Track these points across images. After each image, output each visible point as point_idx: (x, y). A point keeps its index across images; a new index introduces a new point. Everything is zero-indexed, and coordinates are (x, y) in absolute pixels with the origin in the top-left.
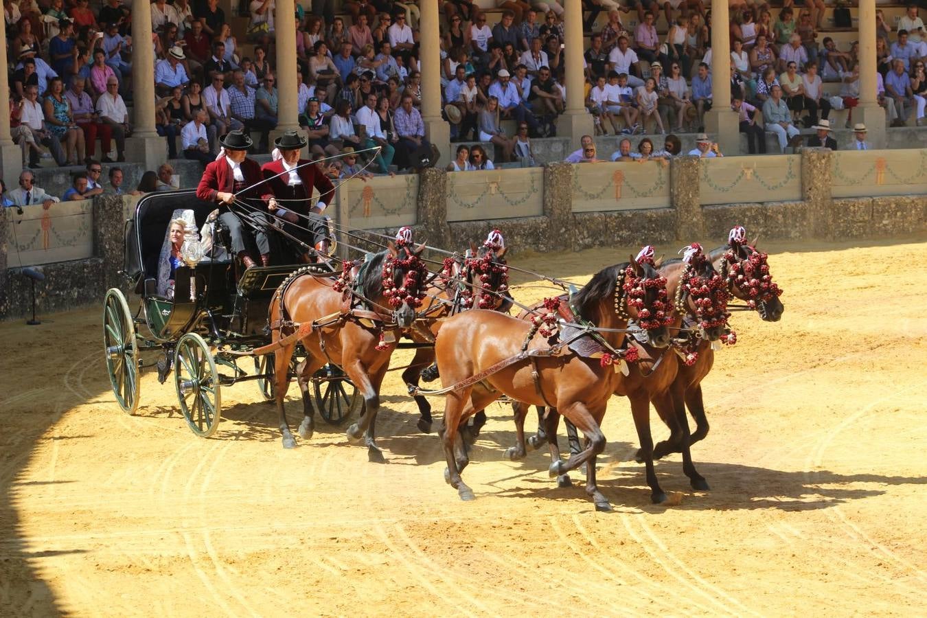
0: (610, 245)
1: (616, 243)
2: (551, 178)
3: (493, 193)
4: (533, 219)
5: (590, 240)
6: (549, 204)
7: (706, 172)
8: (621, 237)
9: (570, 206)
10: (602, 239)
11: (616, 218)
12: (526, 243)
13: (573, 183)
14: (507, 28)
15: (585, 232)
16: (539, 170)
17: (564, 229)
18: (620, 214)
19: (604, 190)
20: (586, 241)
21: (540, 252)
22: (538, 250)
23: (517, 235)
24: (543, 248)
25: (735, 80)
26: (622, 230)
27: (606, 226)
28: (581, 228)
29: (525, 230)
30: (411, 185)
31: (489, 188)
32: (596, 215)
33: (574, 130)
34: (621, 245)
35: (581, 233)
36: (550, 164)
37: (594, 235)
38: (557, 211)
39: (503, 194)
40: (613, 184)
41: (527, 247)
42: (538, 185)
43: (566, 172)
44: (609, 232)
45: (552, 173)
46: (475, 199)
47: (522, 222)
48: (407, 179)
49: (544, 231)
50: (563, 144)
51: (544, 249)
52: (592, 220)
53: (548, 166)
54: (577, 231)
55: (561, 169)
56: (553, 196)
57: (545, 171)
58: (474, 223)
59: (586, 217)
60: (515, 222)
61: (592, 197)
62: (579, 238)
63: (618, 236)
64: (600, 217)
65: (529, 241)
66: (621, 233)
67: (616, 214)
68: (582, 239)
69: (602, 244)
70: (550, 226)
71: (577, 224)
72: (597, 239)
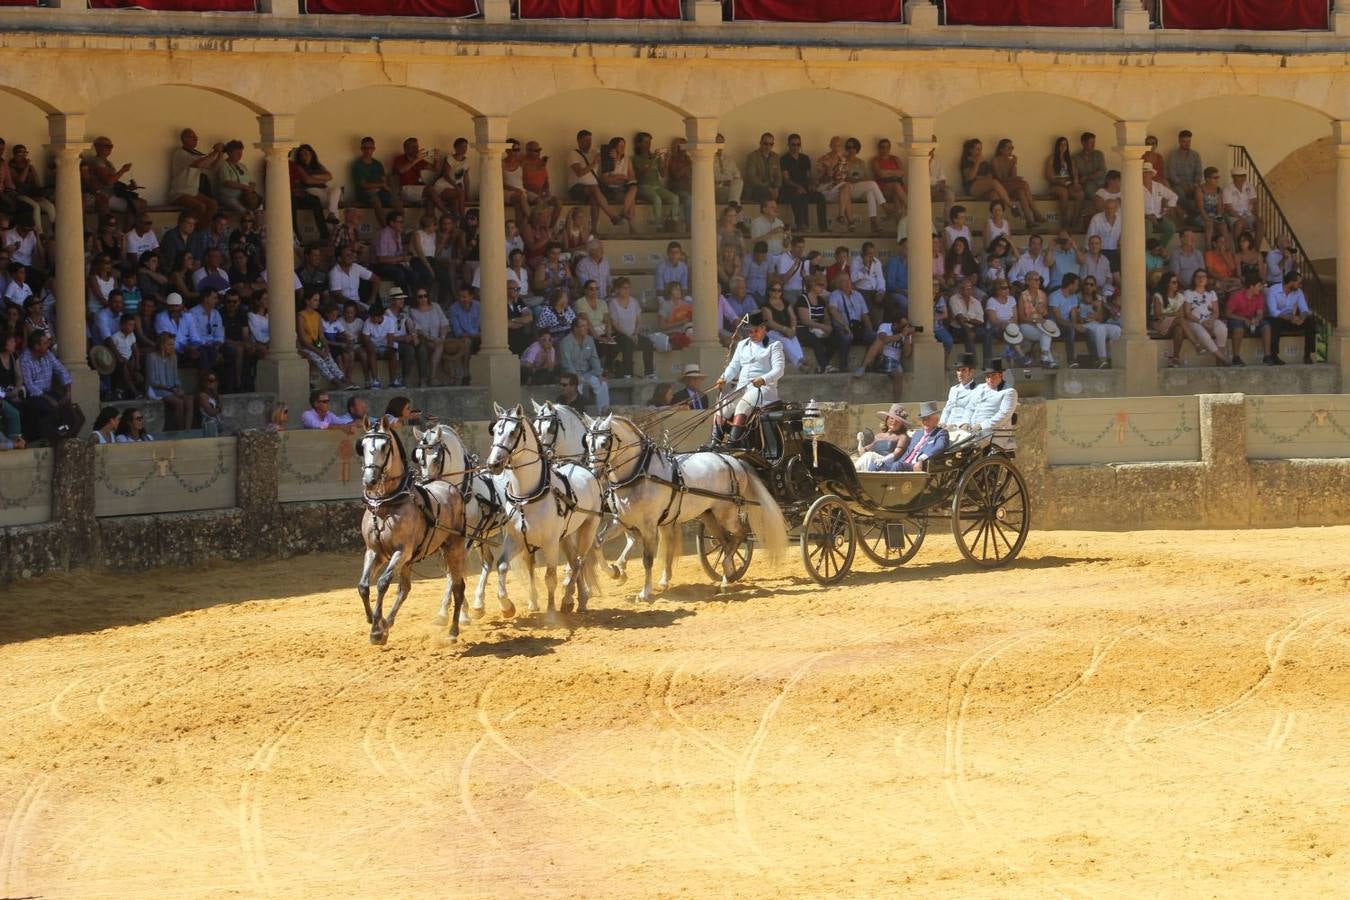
0: (332, 550)
1: (344, 546)
2: (247, 452)
3: (163, 474)
4: (221, 511)
5: (304, 542)
6: (245, 491)
7: (473, 442)
8: (350, 538)
9: (276, 493)
10: (322, 541)
11: (343, 510)
12: (212, 548)
13: (280, 460)
14: (185, 237)
15: (298, 531)
16: (228, 440)
17: (266, 527)
18: (347, 504)
19: (326, 469)
20: (300, 543)
21: (233, 560)
22: (229, 558)
23: (198, 536)
24: (236, 554)
25: (515, 306)
26: (352, 528)
27: (328, 521)
28: (291, 525)
29: (209, 528)
30: (44, 463)
31: (156, 468)
32: (313, 506)
33: (281, 382)
34: (350, 549)
35: (292, 532)
36: (247, 432)
37: (311, 535)
38: (256, 501)
39: (177, 477)
40: (339, 461)
41: (213, 553)
42: (228, 462)
43: (269, 444)
44: (332, 531)
45: (249, 445)
46: (136, 483)
47: (205, 516)
48: (37, 456)
49: (237, 531)
50: (265, 403)
51: (238, 556)
52: (307, 512)
53: (243, 435)
54: (285, 529)
55: (262, 439)
56: (250, 479)
57: (238, 443)
58: (135, 518)
59: (300, 508)
60: (195, 517)
61: (308, 479)
62: (289, 540)
63: (346, 536)
64: (319, 508)
65: (216, 544)
66: (350, 531)
67: (342, 505)
68: (292, 541)
69: (322, 548)
70: (246, 522)
71: (286, 519)
72: (315, 540)
